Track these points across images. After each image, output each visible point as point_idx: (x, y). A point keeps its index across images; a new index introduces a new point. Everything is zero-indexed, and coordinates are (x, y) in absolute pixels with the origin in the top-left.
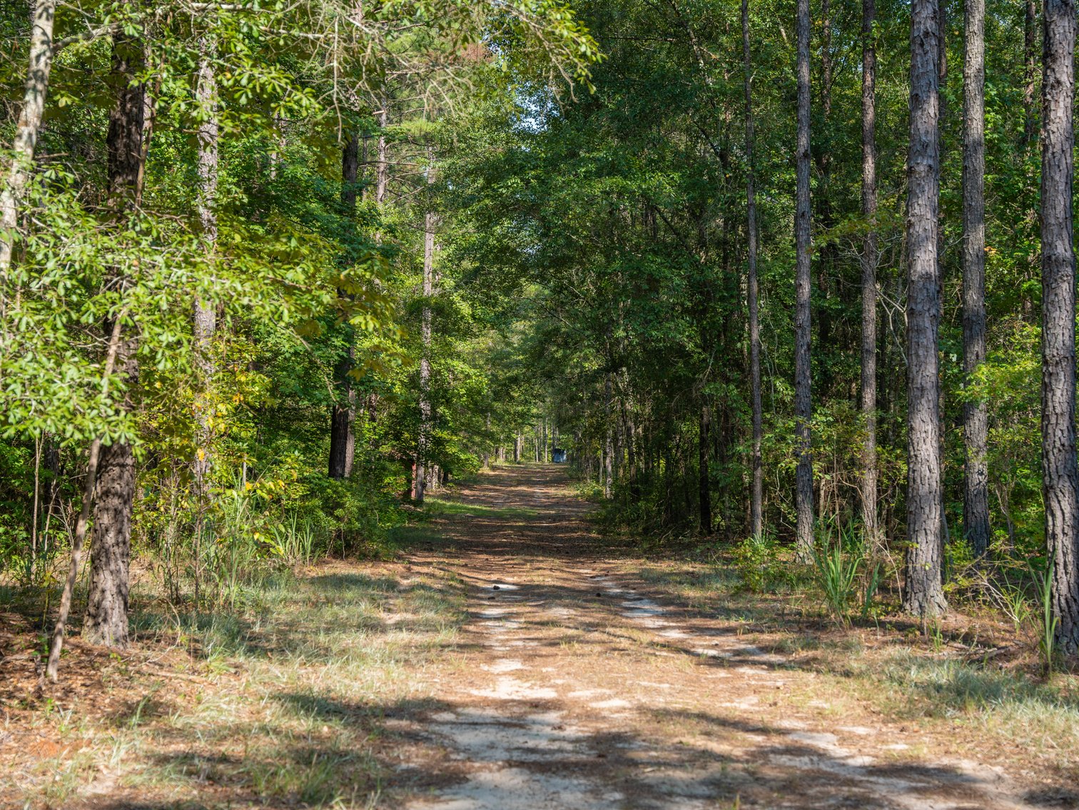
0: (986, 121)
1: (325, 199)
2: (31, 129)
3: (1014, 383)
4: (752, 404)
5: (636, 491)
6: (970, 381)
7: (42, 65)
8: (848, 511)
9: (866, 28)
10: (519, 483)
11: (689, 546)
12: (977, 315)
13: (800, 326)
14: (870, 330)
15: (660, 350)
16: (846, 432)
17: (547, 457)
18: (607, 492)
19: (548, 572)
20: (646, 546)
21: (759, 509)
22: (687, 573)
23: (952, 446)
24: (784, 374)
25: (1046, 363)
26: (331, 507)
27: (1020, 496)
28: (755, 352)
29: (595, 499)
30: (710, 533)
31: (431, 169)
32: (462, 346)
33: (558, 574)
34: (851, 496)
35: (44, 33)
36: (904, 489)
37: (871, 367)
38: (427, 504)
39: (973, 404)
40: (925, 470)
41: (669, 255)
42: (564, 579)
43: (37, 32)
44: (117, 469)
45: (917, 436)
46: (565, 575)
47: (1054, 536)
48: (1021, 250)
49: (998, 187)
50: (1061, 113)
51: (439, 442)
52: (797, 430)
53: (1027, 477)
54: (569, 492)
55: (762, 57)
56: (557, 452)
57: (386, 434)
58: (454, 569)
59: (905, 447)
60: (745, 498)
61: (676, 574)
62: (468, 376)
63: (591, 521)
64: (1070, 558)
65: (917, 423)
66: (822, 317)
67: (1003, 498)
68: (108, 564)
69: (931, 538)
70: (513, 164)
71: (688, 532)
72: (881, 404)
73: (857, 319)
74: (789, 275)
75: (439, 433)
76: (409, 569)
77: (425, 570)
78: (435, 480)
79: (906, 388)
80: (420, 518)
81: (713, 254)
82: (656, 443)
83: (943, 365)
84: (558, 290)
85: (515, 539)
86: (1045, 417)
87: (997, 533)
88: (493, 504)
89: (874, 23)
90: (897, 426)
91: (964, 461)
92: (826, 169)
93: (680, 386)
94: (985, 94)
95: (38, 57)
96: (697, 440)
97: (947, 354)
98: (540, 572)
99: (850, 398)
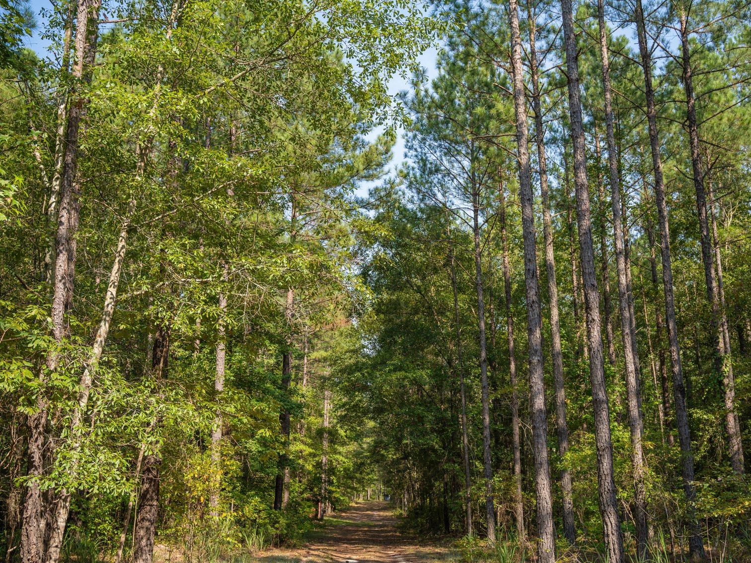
0: (562, 345)
1: (274, 383)
2: (102, 338)
3: (583, 460)
4: (465, 474)
5: (417, 513)
6: (563, 460)
7: (109, 309)
8: (511, 522)
9: (508, 308)
10: (368, 510)
11: (440, 539)
12: (564, 430)
13: (485, 437)
14: (517, 438)
15: (425, 449)
16: (507, 485)
17: (381, 498)
18: (405, 514)
19: (373, 553)
20: (420, 539)
21: (470, 522)
22: (437, 553)
23: (556, 491)
24: (479, 459)
25: (598, 450)
26: (274, 523)
27: (588, 514)
28: (466, 449)
29: (400, 517)
30: (449, 533)
31: (327, 371)
32: (341, 449)
33: (378, 554)
34: (511, 514)
35: (112, 294)
36: (535, 511)
37: (518, 455)
38: (325, 520)
39: (564, 471)
40: (544, 502)
41: (426, 406)
42: (380, 557)
43: (109, 293)
44: (148, 507)
45: (540, 486)
46: (380, 555)
47: (608, 535)
48: (580, 400)
49: (568, 373)
50: (596, 333)
51: (331, 492)
52: (486, 485)
53: (590, 505)
54: (388, 514)
55: (464, 321)
56: (386, 496)
57: (306, 488)
58: (330, 552)
59: (535, 491)
60: (463, 517)
61: (432, 554)
62: (344, 463)
63: (397, 527)
64: (616, 546)
65: (539, 480)
66: (495, 434)
67: (580, 514)
68: (141, 556)
69: (549, 536)
70: (358, 367)
71: (439, 533)
72: (523, 472)
73: (511, 434)
74: (479, 413)
75: (331, 488)
76: (308, 553)
77: (316, 553)
78: (330, 509)
79: (534, 464)
80: (321, 526)
81: (447, 405)
82: (426, 491)
83: (550, 452)
84: (382, 423)
85: (362, 537)
86: (600, 476)
87: (579, 532)
88: (355, 520)
89: (511, 306)
90: (531, 482)
91: (562, 498)
92: (494, 368)
93: (434, 464)
94: (560, 333)
95: (108, 305)
96: (442, 490)
97: (551, 449)
98: (369, 553)
99: (509, 469)
